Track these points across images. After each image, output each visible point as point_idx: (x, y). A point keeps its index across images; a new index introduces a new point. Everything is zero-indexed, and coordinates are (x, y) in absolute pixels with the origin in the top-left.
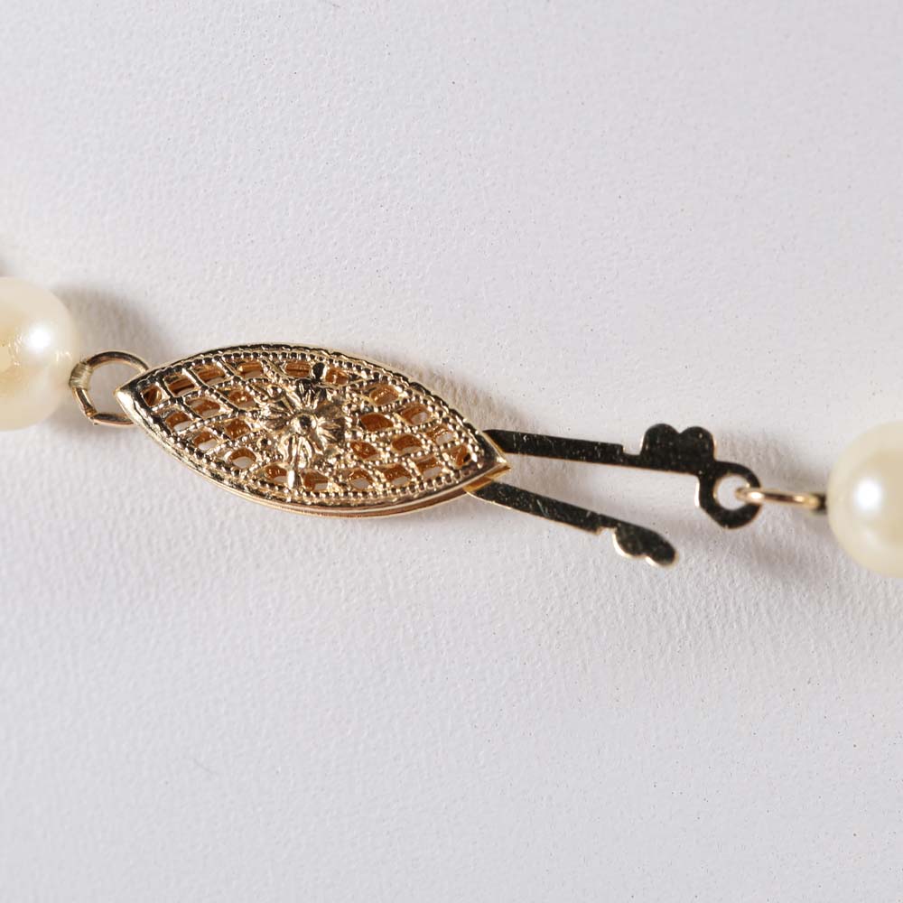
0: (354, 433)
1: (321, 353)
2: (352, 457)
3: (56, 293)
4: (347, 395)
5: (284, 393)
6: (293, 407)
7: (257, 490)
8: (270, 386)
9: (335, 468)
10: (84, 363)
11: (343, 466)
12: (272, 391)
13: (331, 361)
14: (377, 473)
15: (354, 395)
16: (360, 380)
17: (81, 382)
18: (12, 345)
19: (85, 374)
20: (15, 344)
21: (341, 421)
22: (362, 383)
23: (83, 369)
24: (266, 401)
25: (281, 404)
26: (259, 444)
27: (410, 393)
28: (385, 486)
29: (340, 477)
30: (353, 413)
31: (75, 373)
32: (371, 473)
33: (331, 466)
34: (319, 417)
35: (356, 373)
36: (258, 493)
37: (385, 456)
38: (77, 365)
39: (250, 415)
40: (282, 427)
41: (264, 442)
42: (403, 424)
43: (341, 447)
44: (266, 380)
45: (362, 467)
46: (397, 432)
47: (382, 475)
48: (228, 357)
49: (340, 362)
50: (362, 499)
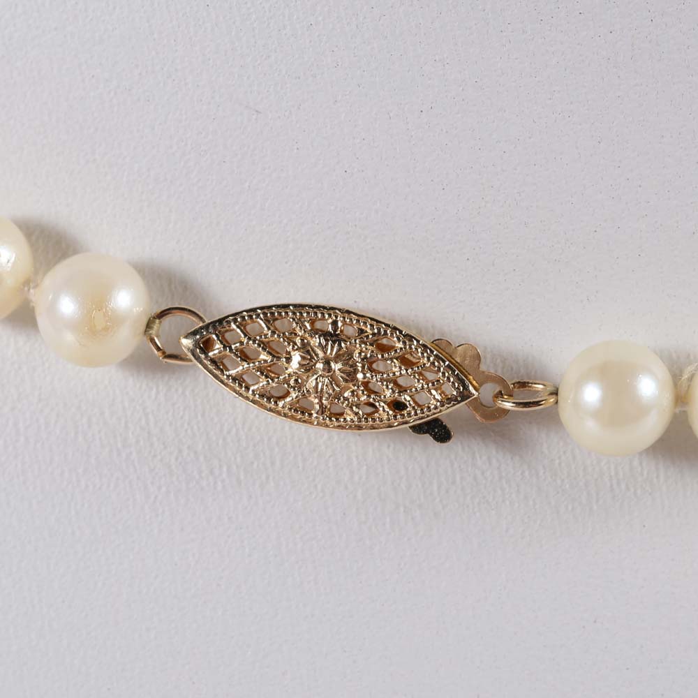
0: (364, 374)
1: (336, 313)
2: (363, 393)
3: (130, 263)
4: (358, 346)
5: (309, 344)
6: (317, 355)
7: (292, 415)
8: (299, 338)
9: (350, 400)
10: (154, 318)
11: (356, 399)
12: (300, 341)
13: (344, 318)
14: (382, 404)
15: (363, 346)
16: (366, 334)
17: (153, 332)
18: (106, 310)
19: (155, 327)
20: (108, 309)
21: (354, 366)
22: (368, 335)
23: (154, 322)
24: (297, 349)
25: (308, 352)
26: (292, 382)
27: (404, 343)
28: (388, 414)
29: (354, 408)
30: (363, 360)
31: (149, 326)
32: (377, 404)
33: (347, 399)
34: (336, 363)
35: (363, 328)
36: (293, 418)
37: (388, 393)
38: (150, 319)
39: (284, 360)
40: (309, 370)
41: (296, 381)
42: (400, 368)
43: (354, 385)
44: (296, 334)
45: (371, 400)
46: (396, 373)
47: (386, 407)
48: (265, 314)
49: (351, 320)
50: (371, 423)
